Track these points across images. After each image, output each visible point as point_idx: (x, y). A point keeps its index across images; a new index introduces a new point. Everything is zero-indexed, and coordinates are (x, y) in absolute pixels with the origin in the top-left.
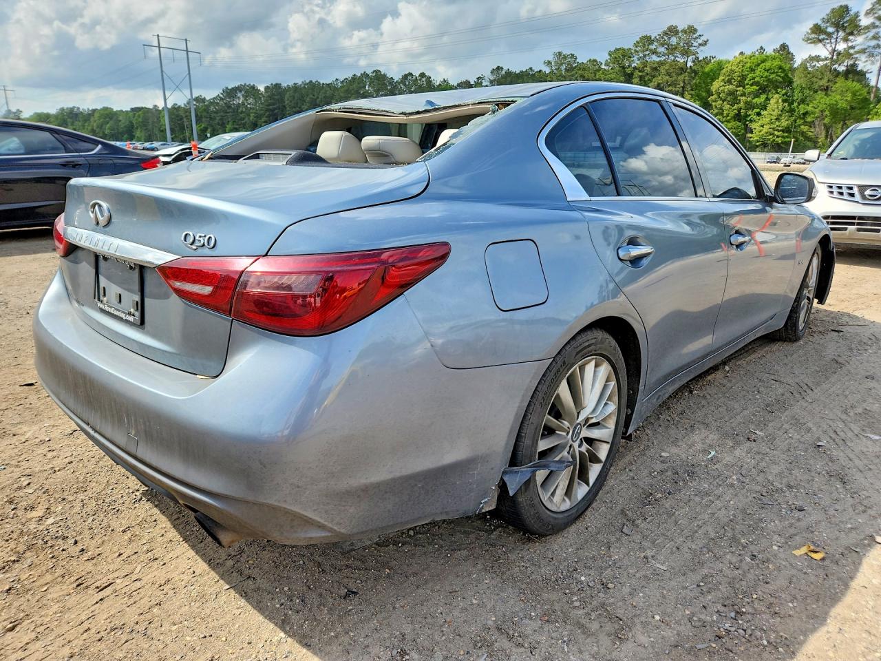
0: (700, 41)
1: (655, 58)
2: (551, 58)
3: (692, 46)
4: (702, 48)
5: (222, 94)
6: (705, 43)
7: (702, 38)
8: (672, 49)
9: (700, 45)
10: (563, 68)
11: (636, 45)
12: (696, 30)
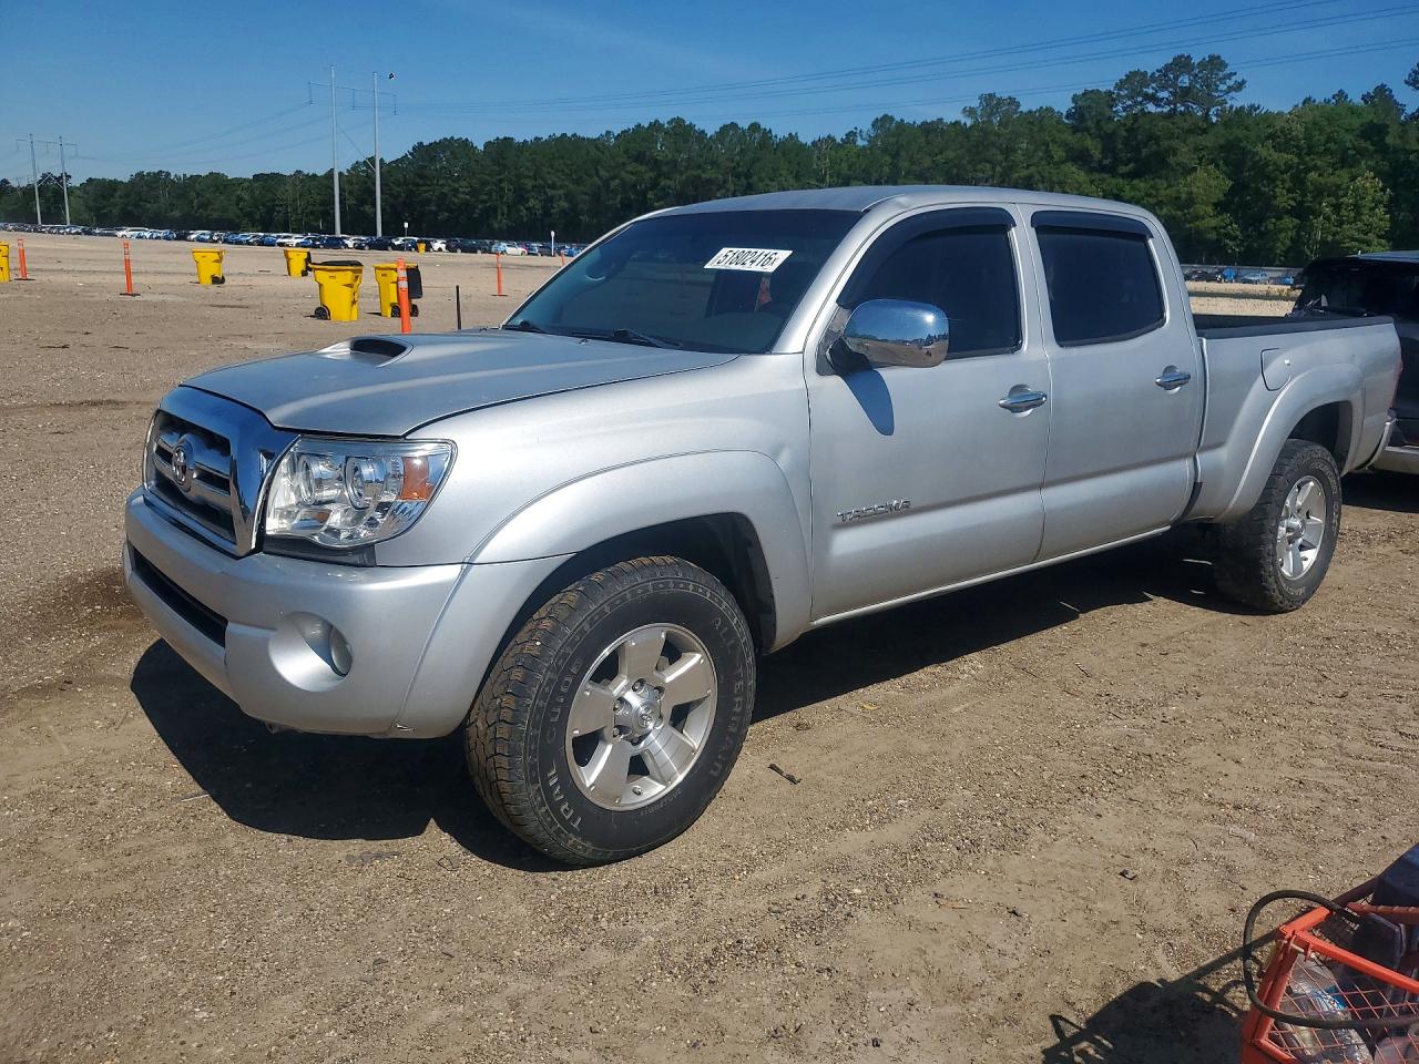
0: (1230, 83)
1: (1151, 108)
2: (975, 103)
3: (1217, 90)
4: (1233, 94)
5: (411, 154)
6: (1240, 86)
7: (1234, 78)
8: (1185, 94)
9: (1230, 89)
10: (996, 120)
11: (1120, 85)
12: (1223, 65)
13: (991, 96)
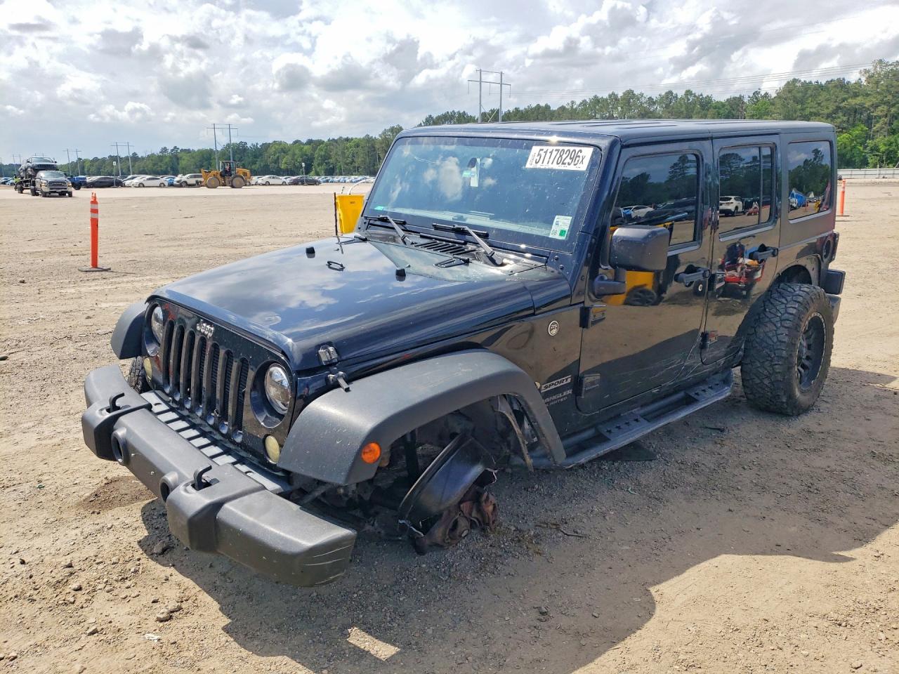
13: (881, 60)
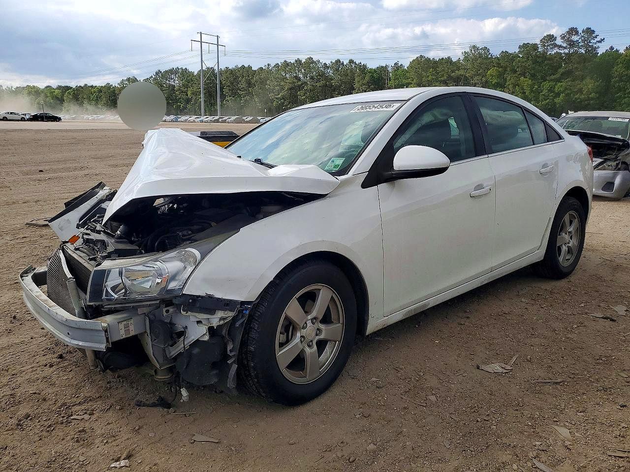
2: (468, 50)
3: (590, 42)
4: (598, 44)
6: (602, 41)
7: (598, 37)
8: (572, 44)
9: (597, 42)
11: (541, 41)
12: (593, 32)
